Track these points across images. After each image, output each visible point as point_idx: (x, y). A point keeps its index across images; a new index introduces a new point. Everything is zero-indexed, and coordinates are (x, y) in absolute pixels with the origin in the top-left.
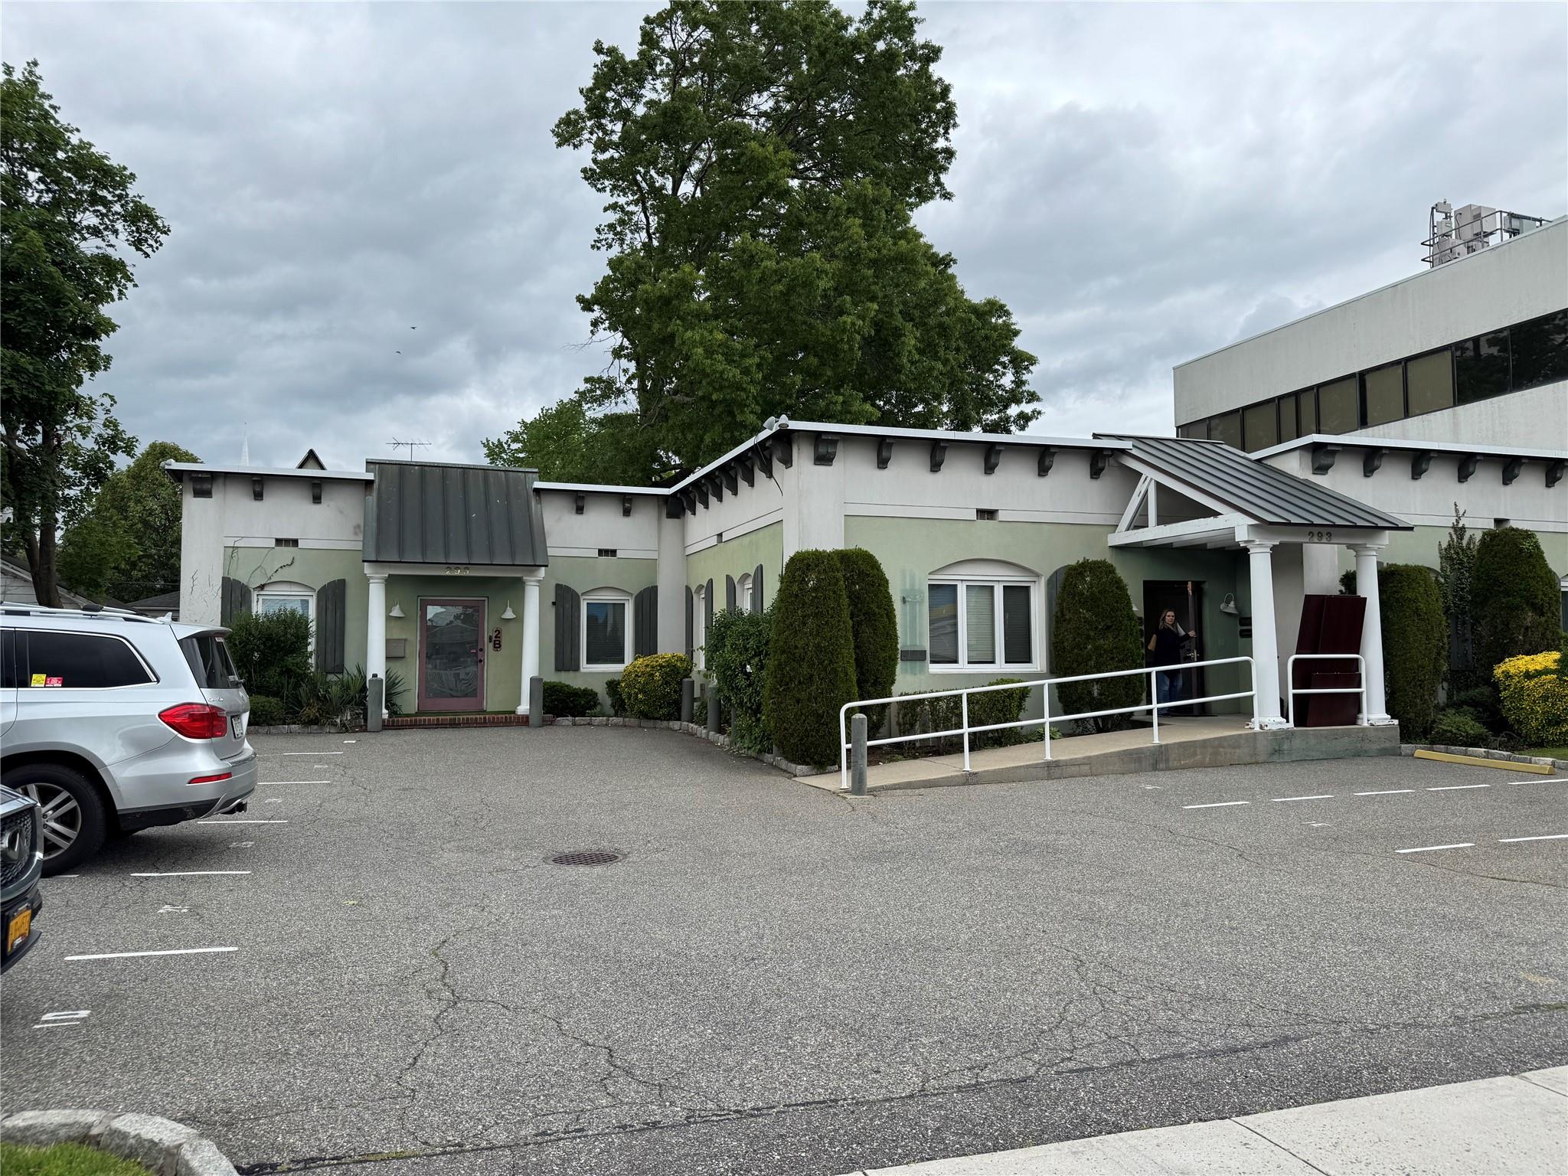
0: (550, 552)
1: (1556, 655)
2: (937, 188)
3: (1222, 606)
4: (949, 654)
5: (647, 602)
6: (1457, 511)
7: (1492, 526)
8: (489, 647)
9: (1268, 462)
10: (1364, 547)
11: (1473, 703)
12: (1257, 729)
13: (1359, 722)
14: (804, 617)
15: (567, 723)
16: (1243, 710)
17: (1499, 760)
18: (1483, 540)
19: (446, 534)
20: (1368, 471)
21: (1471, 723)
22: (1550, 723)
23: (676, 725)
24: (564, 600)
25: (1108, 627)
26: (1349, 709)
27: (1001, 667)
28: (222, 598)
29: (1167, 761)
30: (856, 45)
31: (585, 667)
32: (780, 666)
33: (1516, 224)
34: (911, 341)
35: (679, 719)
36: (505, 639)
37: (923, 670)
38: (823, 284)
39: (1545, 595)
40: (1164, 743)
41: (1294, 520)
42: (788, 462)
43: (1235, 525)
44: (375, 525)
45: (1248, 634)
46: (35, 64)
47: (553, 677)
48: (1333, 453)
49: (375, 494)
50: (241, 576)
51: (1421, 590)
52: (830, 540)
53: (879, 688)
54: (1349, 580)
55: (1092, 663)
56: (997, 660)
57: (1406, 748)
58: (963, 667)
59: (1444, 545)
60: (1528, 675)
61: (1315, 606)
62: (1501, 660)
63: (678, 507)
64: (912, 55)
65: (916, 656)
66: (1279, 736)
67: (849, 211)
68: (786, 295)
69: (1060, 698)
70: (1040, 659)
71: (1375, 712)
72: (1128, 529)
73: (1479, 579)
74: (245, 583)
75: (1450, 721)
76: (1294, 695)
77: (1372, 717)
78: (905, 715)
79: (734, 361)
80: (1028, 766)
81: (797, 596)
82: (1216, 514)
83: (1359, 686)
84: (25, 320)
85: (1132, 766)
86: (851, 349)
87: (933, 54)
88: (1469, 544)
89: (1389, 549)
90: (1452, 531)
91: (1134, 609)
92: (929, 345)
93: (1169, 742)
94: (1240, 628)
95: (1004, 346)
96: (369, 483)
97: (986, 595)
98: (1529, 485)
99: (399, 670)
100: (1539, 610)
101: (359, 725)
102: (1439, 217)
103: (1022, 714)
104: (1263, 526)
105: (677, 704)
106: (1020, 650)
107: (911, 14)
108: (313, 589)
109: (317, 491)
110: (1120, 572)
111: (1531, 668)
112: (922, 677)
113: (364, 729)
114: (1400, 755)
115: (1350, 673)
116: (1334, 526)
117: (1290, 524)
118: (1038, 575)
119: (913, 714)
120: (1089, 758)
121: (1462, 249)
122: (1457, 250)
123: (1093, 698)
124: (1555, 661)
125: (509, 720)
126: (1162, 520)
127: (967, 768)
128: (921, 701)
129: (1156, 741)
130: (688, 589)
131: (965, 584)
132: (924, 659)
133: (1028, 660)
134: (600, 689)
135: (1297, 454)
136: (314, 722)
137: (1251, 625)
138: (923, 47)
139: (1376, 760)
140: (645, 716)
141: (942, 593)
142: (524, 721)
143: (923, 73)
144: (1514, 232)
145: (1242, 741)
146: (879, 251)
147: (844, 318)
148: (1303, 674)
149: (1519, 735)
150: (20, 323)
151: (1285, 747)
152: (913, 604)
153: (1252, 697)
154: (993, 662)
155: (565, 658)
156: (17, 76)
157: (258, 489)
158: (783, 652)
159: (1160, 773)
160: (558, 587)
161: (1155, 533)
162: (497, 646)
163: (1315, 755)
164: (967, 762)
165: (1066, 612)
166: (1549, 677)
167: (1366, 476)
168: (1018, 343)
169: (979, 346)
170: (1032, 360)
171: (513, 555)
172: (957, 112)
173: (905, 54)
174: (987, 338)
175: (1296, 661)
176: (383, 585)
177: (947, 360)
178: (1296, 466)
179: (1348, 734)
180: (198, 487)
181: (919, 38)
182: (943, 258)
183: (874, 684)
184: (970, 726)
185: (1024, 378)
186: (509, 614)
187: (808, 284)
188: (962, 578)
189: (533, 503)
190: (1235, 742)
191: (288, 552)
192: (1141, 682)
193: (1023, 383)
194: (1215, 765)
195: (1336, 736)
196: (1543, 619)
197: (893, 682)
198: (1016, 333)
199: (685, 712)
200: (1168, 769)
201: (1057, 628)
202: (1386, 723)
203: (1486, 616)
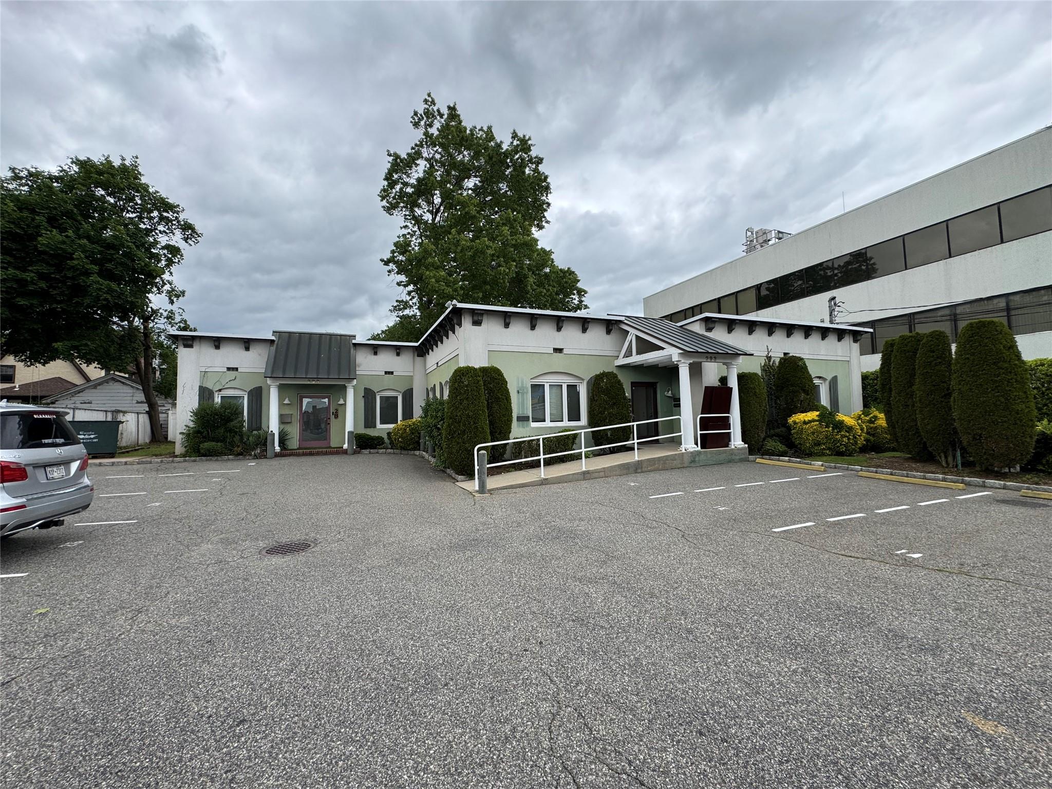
0: (358, 373)
1: (818, 413)
2: (543, 219)
3: (666, 393)
4: (542, 417)
5: (408, 396)
6: (768, 349)
7: (782, 356)
8: (332, 417)
9: (685, 327)
10: (731, 364)
11: (778, 435)
12: (684, 451)
13: (730, 446)
14: (460, 400)
15: (366, 452)
16: (677, 442)
17: (795, 463)
18: (780, 362)
19: (308, 363)
20: (730, 331)
21: (780, 445)
22: (815, 445)
23: (417, 453)
24: (369, 396)
25: (614, 404)
26: (725, 440)
27: (566, 423)
28: (199, 395)
29: (642, 468)
30: (507, 154)
31: (379, 426)
32: (449, 426)
33: (781, 235)
34: (531, 280)
35: (419, 450)
36: (339, 413)
37: (528, 425)
38: (490, 252)
39: (809, 386)
40: (640, 459)
41: (700, 350)
42: (460, 325)
43: (671, 353)
44: (273, 360)
45: (679, 406)
46: (137, 158)
47: (362, 430)
48: (715, 322)
49: (275, 346)
50: (209, 385)
51: (757, 383)
52: (479, 361)
53: (503, 435)
54: (724, 380)
55: (607, 421)
56: (564, 420)
57: (751, 457)
58: (548, 424)
59: (763, 365)
60: (805, 423)
61: (709, 391)
62: (790, 416)
63: (422, 351)
64: (530, 161)
65: (523, 419)
66: (694, 454)
67: (503, 224)
68: (473, 257)
69: (593, 437)
70: (584, 420)
71: (737, 441)
72: (623, 358)
73: (779, 379)
74: (211, 388)
75: (771, 444)
76: (701, 434)
77: (736, 443)
78: (516, 448)
79: (450, 286)
80: (573, 474)
81: (457, 389)
82: (663, 349)
83: (730, 429)
84: (117, 268)
85: (625, 471)
86: (504, 282)
87: (539, 161)
88: (773, 364)
89: (742, 365)
90: (766, 358)
91: (627, 395)
92: (541, 283)
93: (643, 459)
94: (673, 403)
95: (573, 286)
96: (272, 341)
97: (559, 388)
98: (798, 337)
99: (288, 428)
100: (807, 393)
101: (263, 456)
102: (749, 234)
103: (574, 447)
104: (686, 354)
105: (418, 443)
106: (574, 415)
107: (530, 142)
108: (246, 391)
109: (247, 345)
110: (620, 377)
111: (806, 419)
112: (528, 429)
113: (266, 457)
114: (749, 461)
115: (725, 423)
116: (718, 353)
117: (698, 352)
118: (583, 380)
119: (521, 448)
120: (604, 468)
121: (758, 246)
122: (756, 247)
123: (608, 437)
124: (817, 416)
125: (340, 451)
126: (638, 353)
127: (543, 476)
128: (524, 442)
129: (637, 458)
130: (427, 389)
131: (548, 384)
132: (529, 420)
133: (579, 420)
134: (385, 436)
135: (698, 322)
136: (240, 454)
137: (680, 401)
138: (535, 158)
139: (739, 464)
140: (403, 448)
141: (538, 389)
142: (345, 452)
143: (536, 170)
144: (780, 239)
145: (676, 457)
146: (516, 241)
147: (501, 268)
148: (705, 424)
149: (800, 450)
150: (114, 268)
151: (697, 459)
152: (523, 394)
153: (681, 436)
154: (562, 421)
155: (369, 422)
156: (127, 163)
157: (216, 344)
158: (451, 418)
159: (638, 475)
160: (365, 389)
161: (636, 359)
162: (336, 416)
163: (711, 462)
164: (543, 473)
165: (595, 396)
166: (815, 423)
167: (729, 333)
168: (579, 285)
169: (563, 286)
170: (586, 292)
171: (339, 374)
172: (551, 187)
173: (528, 161)
174: (566, 282)
175: (701, 418)
176: (277, 389)
177: (549, 290)
178: (698, 328)
179: (725, 452)
180: (185, 343)
181: (533, 153)
182: (549, 251)
183: (500, 433)
184: (544, 455)
185: (583, 299)
186: (341, 402)
187: (483, 252)
188: (547, 381)
189: (352, 350)
190: (673, 458)
191: (232, 374)
192: (630, 429)
193: (582, 301)
194: (665, 469)
195: (720, 453)
196: (808, 397)
197: (510, 432)
198: (579, 281)
199: (422, 447)
200: (642, 472)
201: (591, 404)
202: (742, 446)
203: (782, 396)
